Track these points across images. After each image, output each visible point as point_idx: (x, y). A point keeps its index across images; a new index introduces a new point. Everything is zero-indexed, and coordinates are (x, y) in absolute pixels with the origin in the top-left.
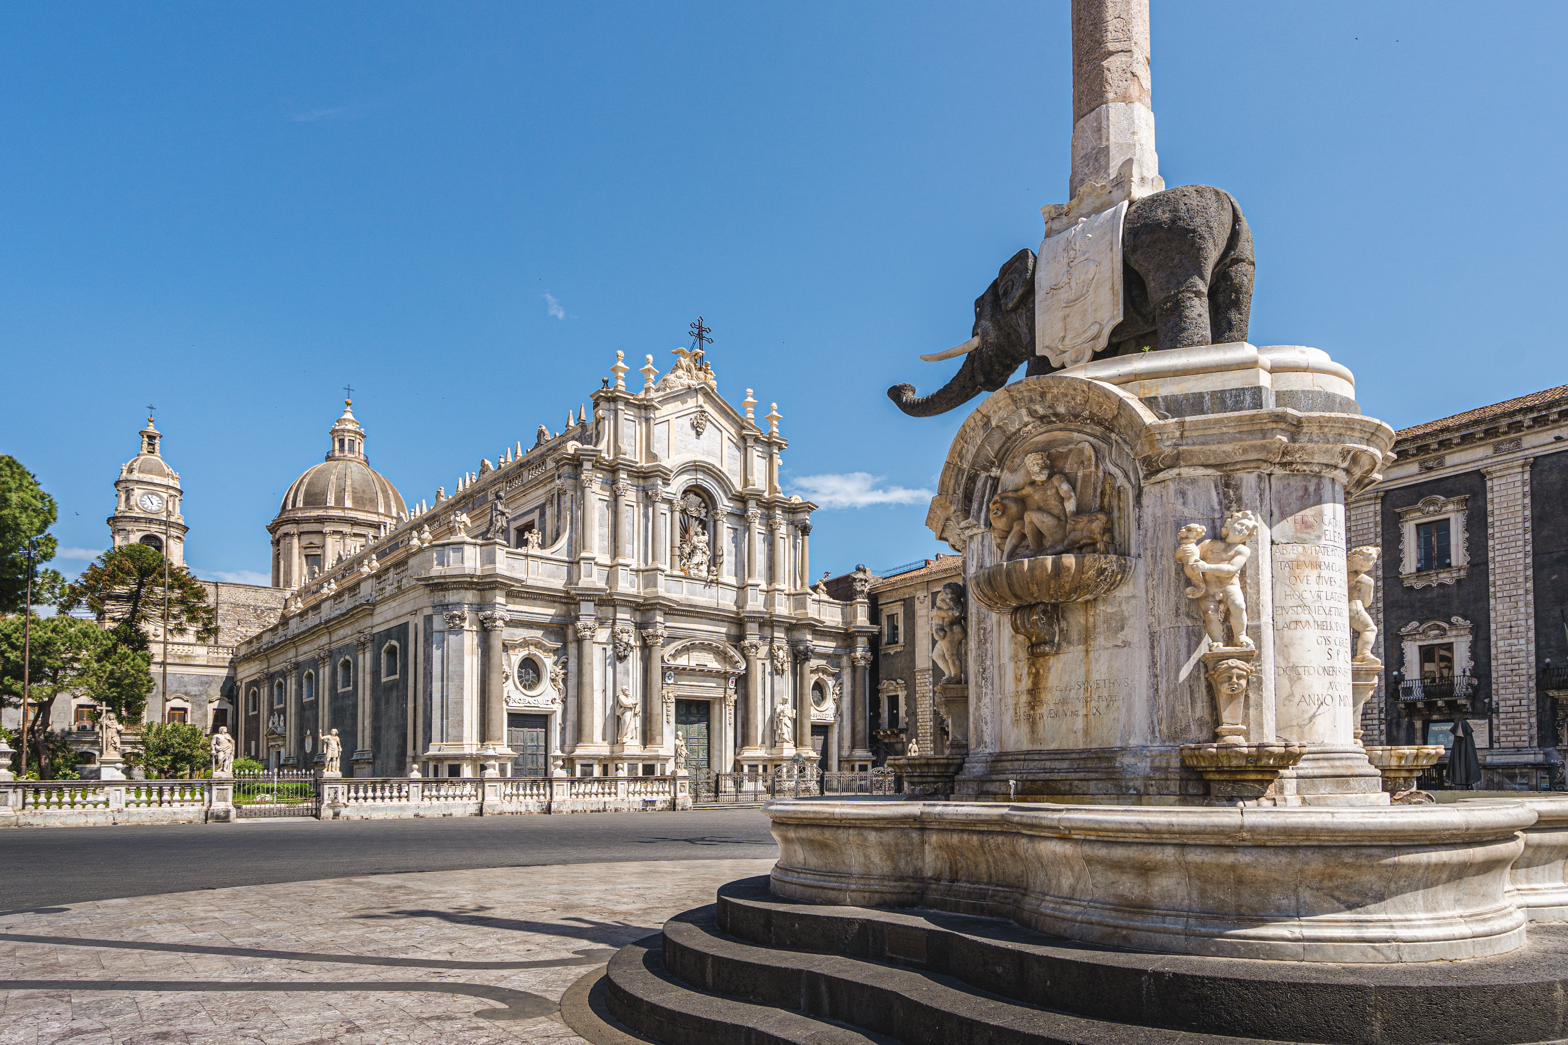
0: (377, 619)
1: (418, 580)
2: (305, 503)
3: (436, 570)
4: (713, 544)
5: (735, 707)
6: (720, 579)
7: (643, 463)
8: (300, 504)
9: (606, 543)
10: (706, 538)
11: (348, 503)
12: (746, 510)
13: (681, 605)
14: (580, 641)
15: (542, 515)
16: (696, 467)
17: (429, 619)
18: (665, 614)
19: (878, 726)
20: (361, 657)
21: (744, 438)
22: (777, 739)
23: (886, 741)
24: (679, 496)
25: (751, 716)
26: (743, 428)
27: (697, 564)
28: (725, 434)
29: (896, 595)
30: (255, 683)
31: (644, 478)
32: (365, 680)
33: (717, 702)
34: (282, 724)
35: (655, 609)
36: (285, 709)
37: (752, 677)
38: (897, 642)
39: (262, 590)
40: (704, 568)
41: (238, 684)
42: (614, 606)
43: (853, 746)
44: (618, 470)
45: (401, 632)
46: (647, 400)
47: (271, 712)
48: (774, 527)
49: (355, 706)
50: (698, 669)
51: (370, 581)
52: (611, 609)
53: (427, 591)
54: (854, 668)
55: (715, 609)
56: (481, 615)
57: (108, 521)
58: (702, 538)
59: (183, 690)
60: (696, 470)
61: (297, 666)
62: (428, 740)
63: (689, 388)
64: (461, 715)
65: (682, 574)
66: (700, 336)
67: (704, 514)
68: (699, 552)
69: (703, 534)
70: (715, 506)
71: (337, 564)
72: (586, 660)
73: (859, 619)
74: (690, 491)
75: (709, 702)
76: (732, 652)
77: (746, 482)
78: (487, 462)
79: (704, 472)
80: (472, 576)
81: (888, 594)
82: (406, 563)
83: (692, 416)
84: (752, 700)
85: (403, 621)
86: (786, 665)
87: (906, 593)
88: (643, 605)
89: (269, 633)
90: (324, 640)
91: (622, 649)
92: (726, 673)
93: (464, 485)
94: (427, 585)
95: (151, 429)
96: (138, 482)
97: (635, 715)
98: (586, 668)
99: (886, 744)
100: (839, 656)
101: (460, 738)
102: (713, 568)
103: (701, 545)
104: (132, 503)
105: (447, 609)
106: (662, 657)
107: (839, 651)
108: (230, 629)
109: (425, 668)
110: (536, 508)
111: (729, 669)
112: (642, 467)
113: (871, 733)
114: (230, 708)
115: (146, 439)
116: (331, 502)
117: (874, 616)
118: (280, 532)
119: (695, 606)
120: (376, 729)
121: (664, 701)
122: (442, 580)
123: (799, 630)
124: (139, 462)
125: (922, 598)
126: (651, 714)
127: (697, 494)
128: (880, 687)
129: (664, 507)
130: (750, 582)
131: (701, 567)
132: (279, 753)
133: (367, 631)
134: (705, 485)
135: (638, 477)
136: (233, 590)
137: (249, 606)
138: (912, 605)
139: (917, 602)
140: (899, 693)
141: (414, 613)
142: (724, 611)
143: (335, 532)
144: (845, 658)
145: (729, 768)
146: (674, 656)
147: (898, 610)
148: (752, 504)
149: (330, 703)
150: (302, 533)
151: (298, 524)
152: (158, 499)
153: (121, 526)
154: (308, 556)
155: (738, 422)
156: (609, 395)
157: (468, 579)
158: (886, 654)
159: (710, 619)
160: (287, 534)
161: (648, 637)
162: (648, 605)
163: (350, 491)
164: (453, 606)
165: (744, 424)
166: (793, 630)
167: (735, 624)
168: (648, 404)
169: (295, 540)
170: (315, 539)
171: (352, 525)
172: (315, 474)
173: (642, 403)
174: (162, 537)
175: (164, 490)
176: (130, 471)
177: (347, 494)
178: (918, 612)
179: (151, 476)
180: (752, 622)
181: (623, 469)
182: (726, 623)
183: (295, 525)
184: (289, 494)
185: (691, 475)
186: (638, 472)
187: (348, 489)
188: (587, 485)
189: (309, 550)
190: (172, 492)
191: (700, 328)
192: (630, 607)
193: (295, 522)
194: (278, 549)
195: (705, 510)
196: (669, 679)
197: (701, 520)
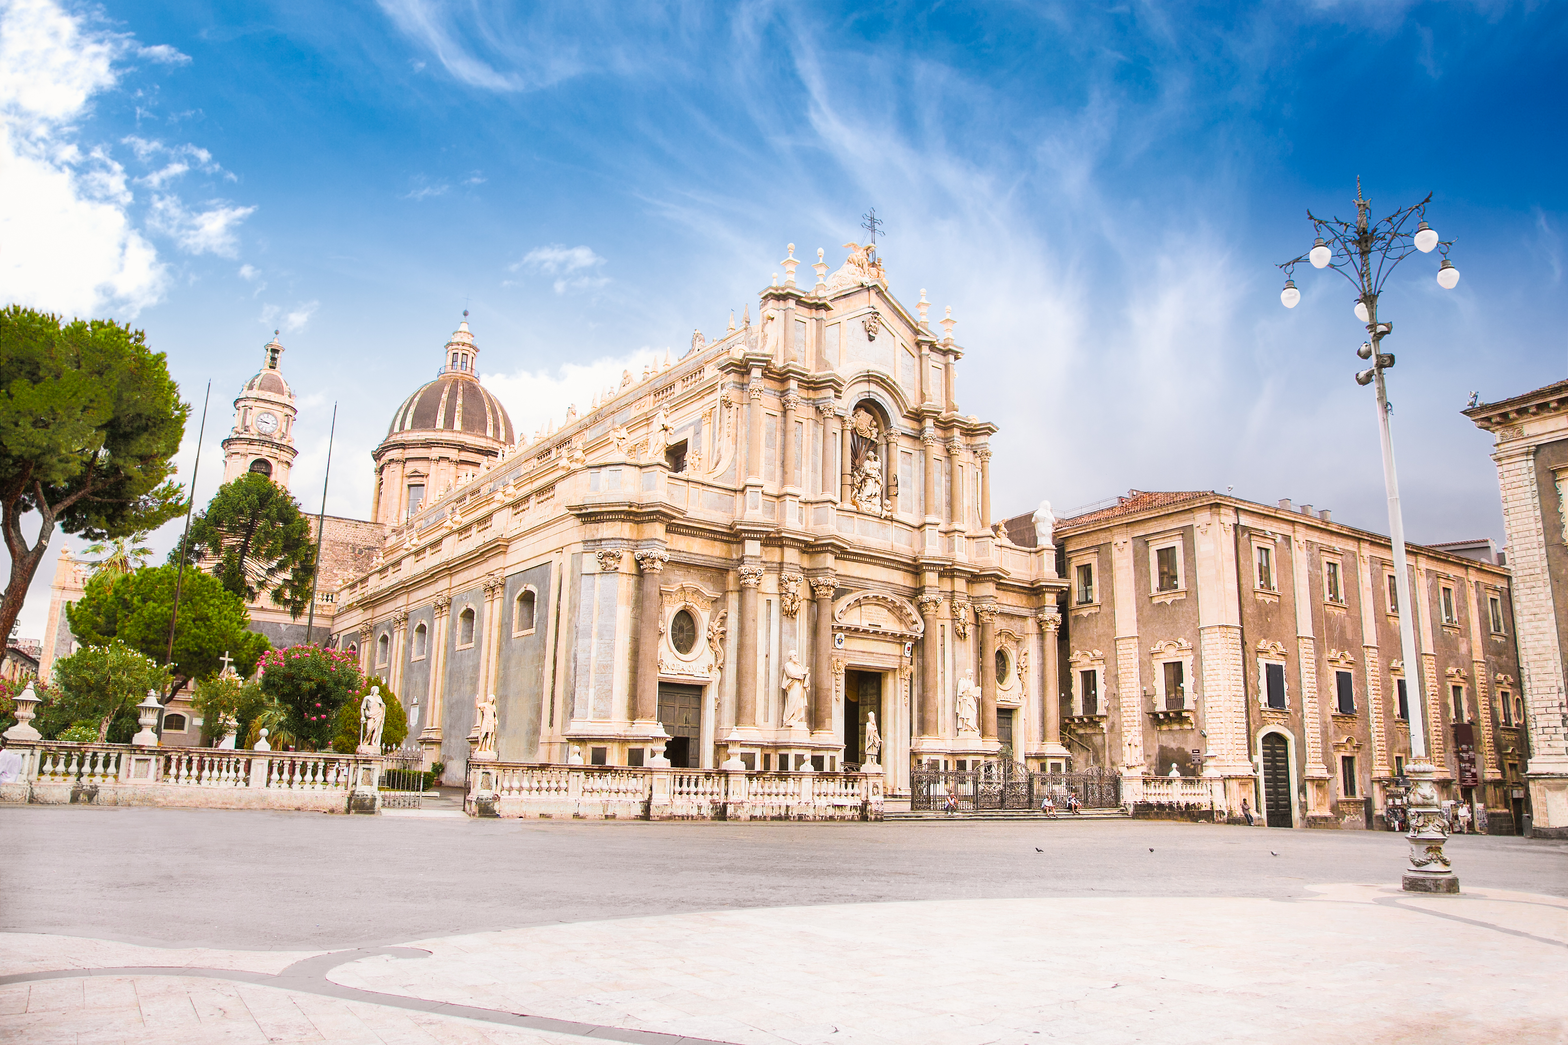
0: (511, 558)
1: (569, 508)
2: (414, 425)
3: (590, 496)
5: (911, 681)
6: (895, 517)
7: (814, 372)
9: (774, 467)
11: (458, 426)
12: (922, 431)
13: (854, 547)
14: (742, 591)
15: (697, 433)
16: (869, 378)
17: (577, 557)
18: (836, 558)
19: (1071, 711)
20: (488, 606)
21: (919, 344)
22: (960, 726)
23: (1081, 731)
24: (851, 412)
25: (930, 694)
26: (917, 332)
27: (870, 496)
28: (899, 340)
29: (1089, 541)
30: (354, 636)
31: (816, 389)
32: (491, 635)
33: (891, 674)
35: (827, 551)
37: (928, 644)
38: (1090, 602)
39: (361, 525)
40: (877, 500)
41: (335, 637)
42: (782, 546)
43: (1043, 738)
44: (788, 379)
45: (539, 573)
46: (819, 299)
48: (953, 451)
49: (476, 668)
50: (872, 629)
51: (506, 511)
52: (777, 550)
53: (578, 522)
54: (1042, 634)
55: (890, 554)
56: (639, 553)
57: (223, 442)
58: (875, 464)
60: (869, 381)
61: (406, 617)
62: (569, 715)
63: (862, 285)
64: (610, 682)
65: (854, 508)
66: (872, 228)
67: (875, 435)
68: (870, 482)
69: (875, 459)
72: (749, 616)
73: (1045, 569)
75: (880, 674)
76: (911, 609)
77: (923, 396)
79: (877, 383)
80: (630, 505)
81: (1079, 539)
82: (553, 489)
83: (863, 318)
84: (931, 674)
85: (544, 559)
86: (967, 627)
87: (1101, 538)
88: (812, 546)
89: (376, 576)
90: (444, 584)
91: (789, 603)
92: (903, 636)
94: (578, 516)
95: (276, 343)
96: (257, 400)
97: (804, 689)
98: (749, 625)
99: (1080, 736)
100: (1025, 618)
101: (608, 714)
102: (887, 502)
103: (874, 473)
104: (249, 423)
105: (600, 546)
106: (833, 614)
107: (1025, 611)
109: (570, 621)
110: (690, 425)
111: (905, 631)
112: (813, 376)
113: (1063, 720)
115: (270, 353)
116: (440, 425)
117: (1062, 567)
118: (385, 459)
119: (870, 550)
121: (832, 671)
122: (597, 509)
123: (981, 581)
124: (260, 378)
125: (1121, 544)
127: (868, 411)
128: (1072, 659)
129: (835, 426)
130: (928, 519)
131: (874, 500)
133: (497, 574)
134: (878, 399)
135: (808, 389)
137: (348, 544)
138: (1109, 553)
139: (1114, 549)
140: (1096, 668)
141: (560, 550)
142: (901, 556)
143: (440, 458)
144: (1030, 621)
146: (846, 613)
147: (1090, 558)
148: (929, 423)
149: (445, 663)
150: (407, 459)
151: (404, 449)
152: (273, 419)
153: (234, 448)
154: (410, 486)
155: (912, 326)
156: (780, 292)
157: (626, 508)
158: (1076, 616)
159: (884, 566)
160: (392, 461)
161: (817, 587)
162: (819, 545)
163: (461, 409)
164: (608, 542)
165: (919, 328)
166: (973, 583)
167: (912, 573)
168: (820, 302)
169: (400, 466)
170: (421, 467)
171: (460, 450)
172: (425, 392)
173: (813, 301)
174: (273, 462)
175: (280, 408)
176: (251, 387)
177: (457, 414)
178: (1117, 562)
179: (269, 393)
180: (931, 571)
181: (794, 378)
182: (900, 572)
183: (401, 450)
184: (397, 414)
185: (864, 387)
186: (808, 383)
187: (459, 409)
188: (756, 396)
189: (412, 479)
190: (288, 411)
191: (872, 220)
192: (799, 548)
193: (403, 446)
194: (382, 479)
195: (877, 430)
196: (839, 643)
197: (872, 442)
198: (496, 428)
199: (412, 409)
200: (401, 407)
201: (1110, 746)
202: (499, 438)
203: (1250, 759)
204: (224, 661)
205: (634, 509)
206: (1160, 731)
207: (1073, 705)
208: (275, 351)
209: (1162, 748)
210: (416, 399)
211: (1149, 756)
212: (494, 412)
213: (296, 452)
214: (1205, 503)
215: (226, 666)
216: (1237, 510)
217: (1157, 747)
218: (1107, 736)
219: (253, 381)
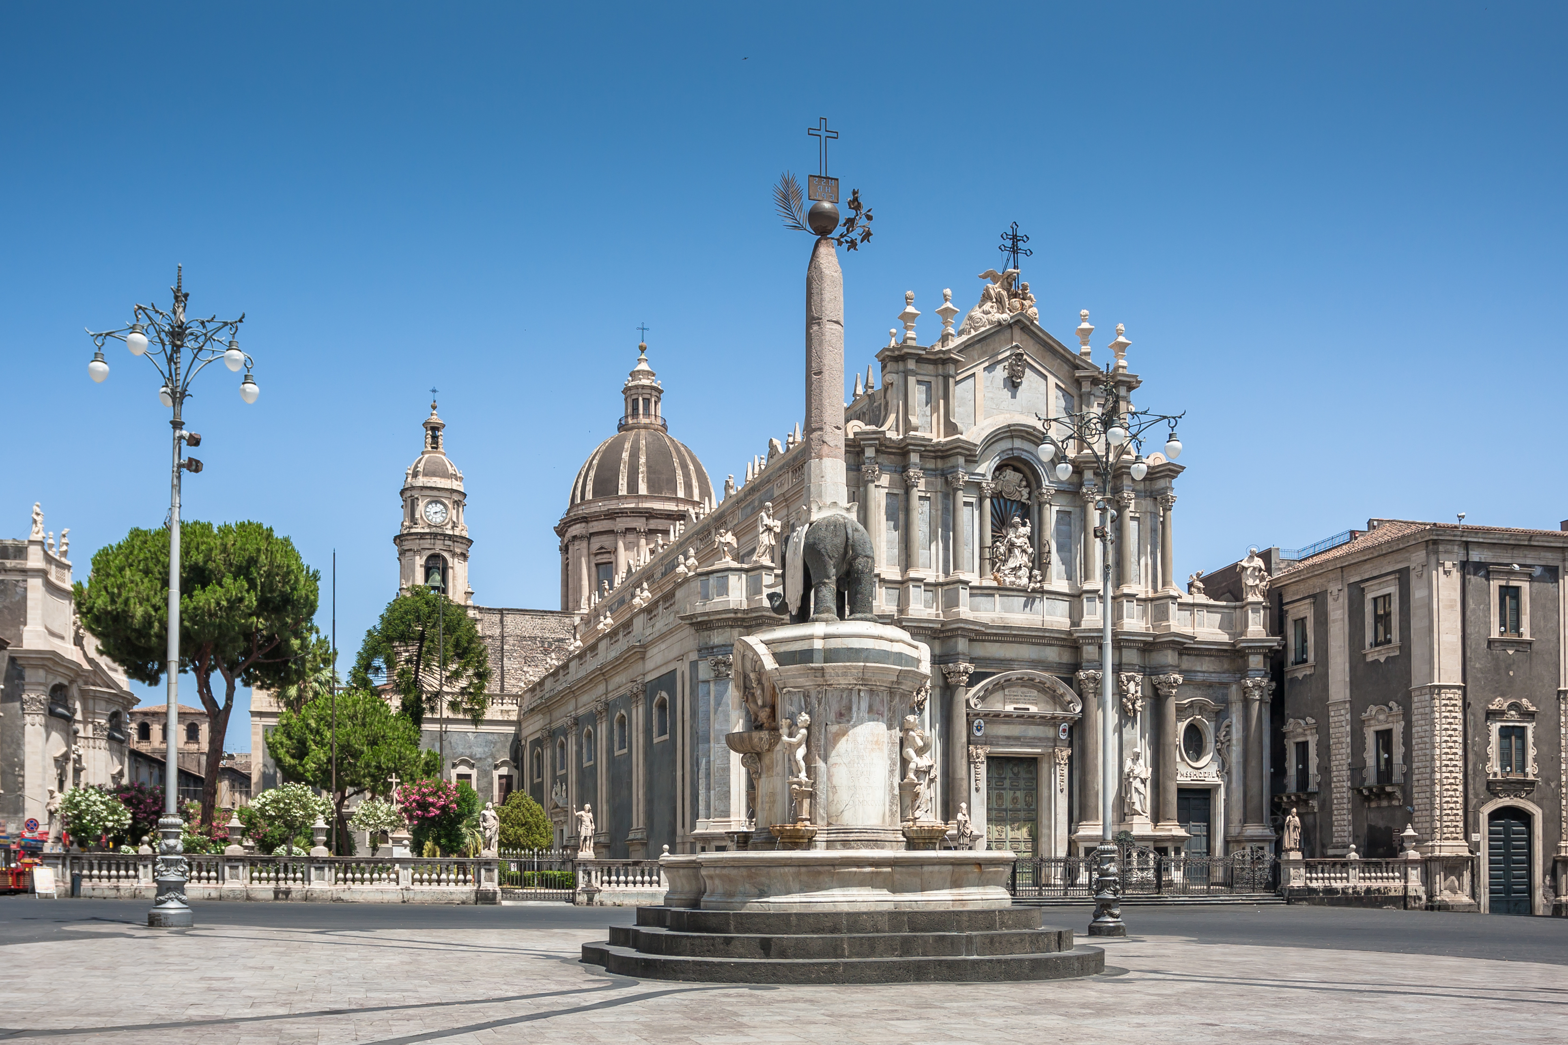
0: (650, 664)
1: (682, 618)
2: (595, 493)
3: (699, 607)
4: (1036, 538)
5: (1069, 766)
6: (1047, 587)
7: (940, 438)
8: (589, 496)
9: (896, 551)
10: (1026, 530)
11: (643, 489)
12: (1081, 485)
13: (992, 627)
17: (694, 665)
18: (970, 640)
19: (1284, 787)
20: (634, 711)
21: (1078, 382)
22: (1126, 810)
24: (989, 477)
25: (1089, 778)
26: (1077, 367)
27: (1014, 569)
28: (1052, 380)
29: (1305, 589)
30: (539, 742)
31: (942, 458)
32: (638, 739)
33: (1046, 759)
34: (564, 794)
35: (957, 636)
36: (566, 775)
37: (1089, 723)
38: (1305, 661)
39: (549, 616)
40: (1024, 572)
41: (523, 742)
43: (1245, 820)
44: (909, 452)
45: (668, 681)
46: (944, 352)
47: (554, 782)
48: (1122, 503)
49: (630, 773)
50: (1016, 714)
51: (640, 617)
53: (692, 631)
54: (1247, 703)
55: (1038, 630)
57: (395, 540)
58: (1023, 530)
59: (468, 752)
60: (1012, 437)
61: (577, 721)
62: (695, 815)
63: (1000, 324)
64: (727, 784)
65: (995, 584)
66: (1015, 250)
67: (1026, 496)
68: (1017, 551)
69: (1025, 524)
70: (1039, 485)
71: (627, 578)
73: (1251, 628)
74: (1007, 465)
75: (1033, 759)
76: (1063, 688)
77: (1081, 443)
78: (776, 442)
79: (1022, 438)
80: (736, 611)
81: (1293, 588)
82: (674, 595)
83: (1006, 363)
84: (1090, 756)
85: (671, 668)
86: (1139, 703)
87: (1315, 586)
88: (943, 632)
89: (551, 679)
90: (601, 689)
92: (1054, 718)
93: (753, 474)
94: (692, 624)
95: (435, 419)
96: (423, 488)
97: (932, 781)
100: (1225, 685)
101: (727, 813)
102: (1036, 572)
103: (1019, 542)
104: (417, 516)
105: (712, 654)
106: (967, 701)
107: (1225, 678)
108: (516, 670)
109: (691, 727)
111: (1059, 712)
112: (938, 443)
113: (1272, 799)
114: (515, 773)
115: (430, 432)
116: (623, 490)
117: (1277, 624)
118: (569, 535)
119: (1011, 628)
120: (649, 802)
121: (970, 760)
122: (706, 618)
123: (1159, 650)
124: (423, 462)
125: (1335, 592)
126: (954, 779)
127: (1016, 469)
128: (1285, 729)
129: (969, 495)
130: (1087, 587)
131: (1020, 573)
132: (562, 830)
133: (639, 679)
134: (1022, 454)
135: (936, 458)
136: (519, 618)
137: (535, 638)
138: (1325, 604)
139: (1330, 599)
140: (1309, 738)
141: (680, 658)
142: (1052, 631)
143: (628, 530)
144: (1234, 687)
145: (1062, 853)
146: (983, 699)
147: (1305, 610)
148: (1088, 475)
149: (608, 769)
150: (592, 534)
151: (587, 522)
152: (442, 507)
153: (407, 545)
154: (597, 565)
155: (1069, 360)
156: (897, 353)
157: (732, 615)
158: (1291, 679)
159: (1033, 644)
160: (575, 538)
161: (949, 673)
162: (948, 630)
163: (645, 469)
164: (719, 649)
165: (1077, 361)
166: (1151, 651)
167: (1071, 647)
168: (946, 356)
169: (584, 544)
170: (606, 541)
171: (647, 518)
172: (605, 452)
173: (938, 356)
174: (446, 555)
175: (448, 495)
176: (415, 475)
177: (640, 476)
178: (1332, 614)
179: (435, 479)
180: (1089, 644)
181: (914, 451)
182: (1054, 648)
183: (583, 525)
184: (577, 482)
185: (1006, 445)
186: (934, 452)
187: (642, 469)
188: (870, 478)
189: (599, 557)
190: (456, 497)
191: (1015, 238)
192: (925, 635)
193: (585, 519)
194: (567, 559)
195: (1027, 490)
196: (978, 730)
197: (1024, 504)
198: (688, 486)
199: (592, 474)
200: (580, 473)
201: (1321, 826)
202: (692, 496)
203: (1466, 837)
204: (392, 783)
205: (739, 615)
206: (1369, 807)
207: (1285, 781)
208: (435, 429)
209: (1370, 827)
210: (595, 462)
211: (1358, 837)
212: (684, 467)
213: (470, 542)
214: (1420, 540)
215: (394, 787)
216: (1466, 545)
217: (1366, 826)
218: (1318, 815)
219: (416, 467)
